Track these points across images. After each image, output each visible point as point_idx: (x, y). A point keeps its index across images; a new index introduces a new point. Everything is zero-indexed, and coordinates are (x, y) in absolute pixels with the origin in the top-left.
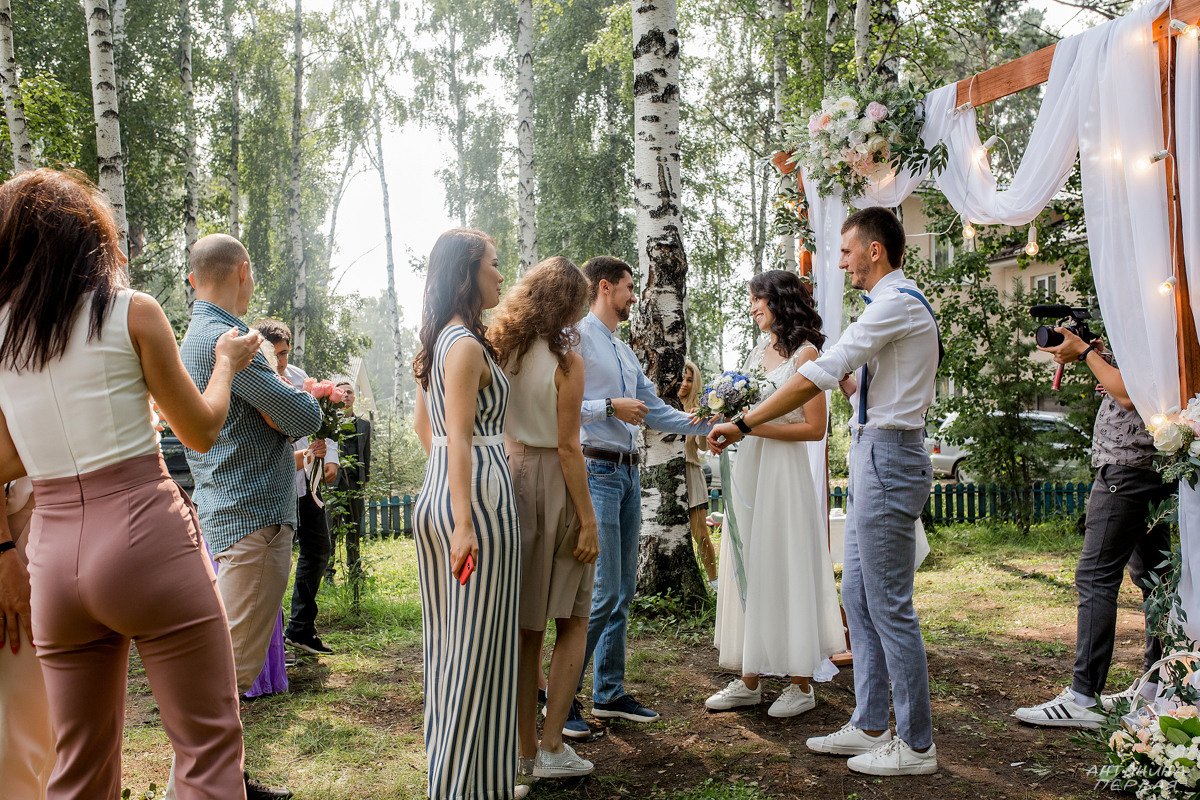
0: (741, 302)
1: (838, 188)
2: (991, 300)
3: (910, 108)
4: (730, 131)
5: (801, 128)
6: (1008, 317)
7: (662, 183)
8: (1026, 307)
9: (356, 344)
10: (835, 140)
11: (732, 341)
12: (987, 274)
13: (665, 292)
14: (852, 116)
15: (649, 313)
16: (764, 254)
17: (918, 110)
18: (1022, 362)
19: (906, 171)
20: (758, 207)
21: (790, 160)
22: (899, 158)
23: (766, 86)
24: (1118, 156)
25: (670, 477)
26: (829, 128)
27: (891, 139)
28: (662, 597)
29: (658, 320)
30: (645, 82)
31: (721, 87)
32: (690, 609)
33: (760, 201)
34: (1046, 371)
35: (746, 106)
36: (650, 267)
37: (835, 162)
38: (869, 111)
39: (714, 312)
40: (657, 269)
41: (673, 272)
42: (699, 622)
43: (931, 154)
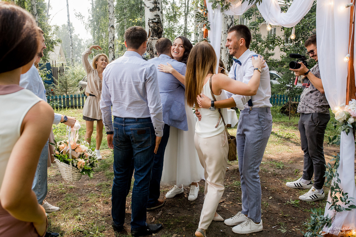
0: (180, 31)
1: (219, 6)
2: (260, 38)
6: (264, 43)
9: (56, 42)
12: (259, 29)
13: (154, 39)
15: (148, 47)
16: (188, 16)
19: (246, 2)
29: (152, 49)
36: (149, 30)
39: (172, 35)
40: (151, 31)
41: (157, 32)
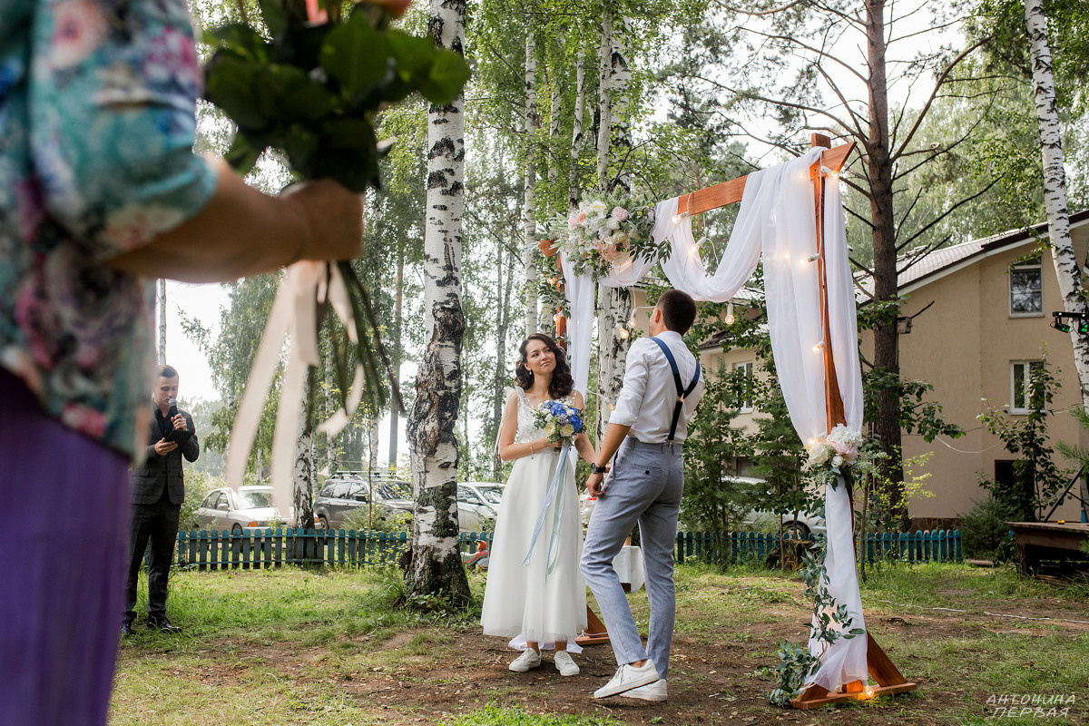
0: (485, 375)
1: (588, 269)
3: (645, 213)
4: (481, 224)
5: (562, 223)
6: (713, 390)
7: (447, 258)
8: (728, 384)
10: (589, 233)
11: (476, 410)
13: (446, 346)
14: (602, 216)
15: (433, 362)
16: (507, 334)
17: (650, 214)
18: (724, 429)
19: (641, 259)
20: (503, 292)
21: (553, 246)
22: (635, 249)
23: (515, 189)
24: (787, 256)
25: (444, 497)
26: (584, 223)
27: (630, 234)
28: (435, 595)
29: (440, 368)
30: (437, 178)
31: (476, 186)
32: (457, 606)
33: (505, 287)
34: (743, 437)
35: (497, 204)
36: (435, 325)
37: (588, 249)
38: (614, 213)
40: (440, 327)
41: (453, 330)
42: (465, 616)
43: (659, 248)
